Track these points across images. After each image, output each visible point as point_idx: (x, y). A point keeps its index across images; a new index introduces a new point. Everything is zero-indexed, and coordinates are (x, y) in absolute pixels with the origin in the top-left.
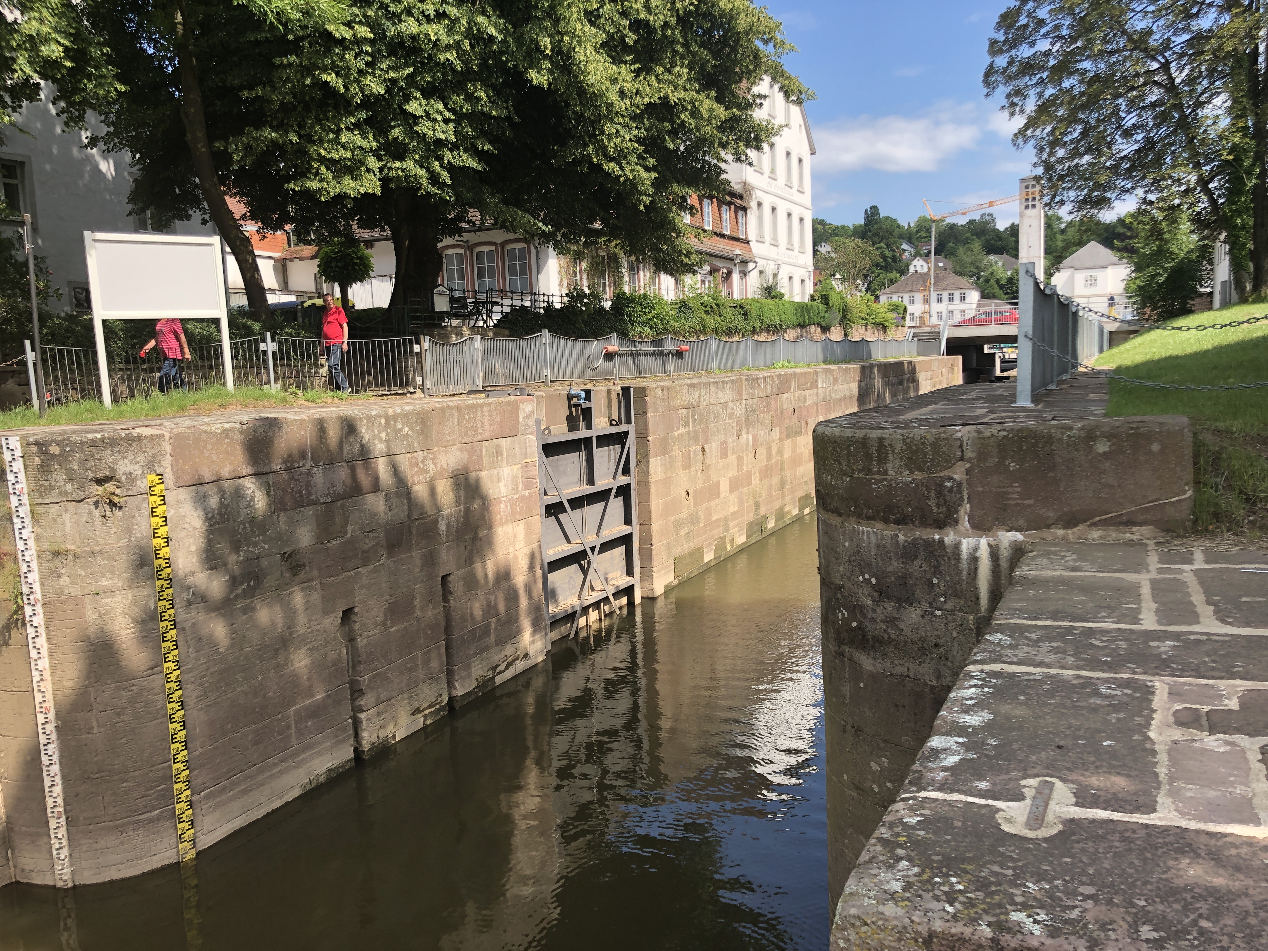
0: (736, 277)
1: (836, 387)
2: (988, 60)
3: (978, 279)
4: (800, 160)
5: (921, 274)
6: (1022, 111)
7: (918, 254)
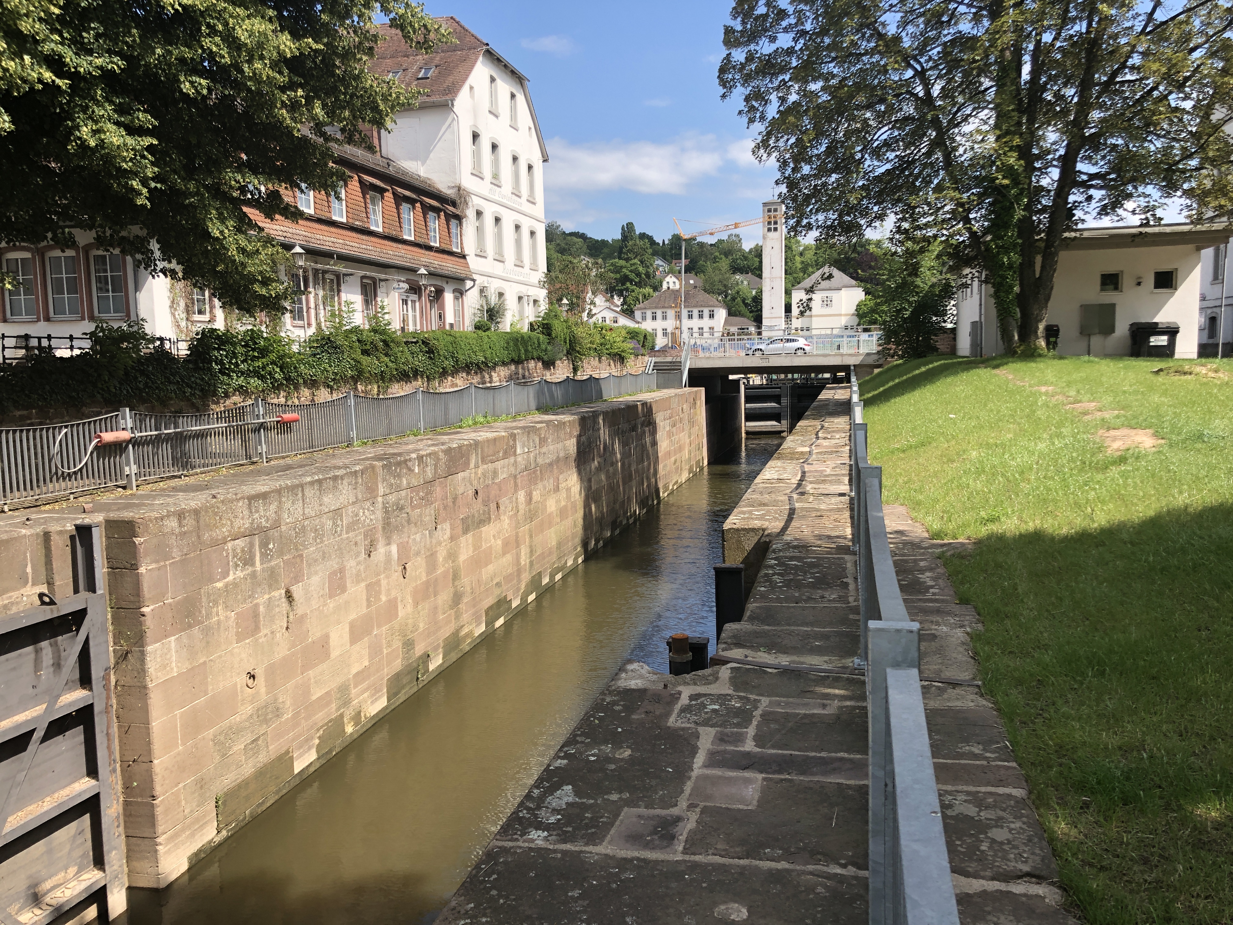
0: (448, 297)
1: (544, 450)
2: (724, 52)
3: (726, 297)
4: (530, 167)
5: (673, 291)
6: (762, 118)
7: (671, 272)
